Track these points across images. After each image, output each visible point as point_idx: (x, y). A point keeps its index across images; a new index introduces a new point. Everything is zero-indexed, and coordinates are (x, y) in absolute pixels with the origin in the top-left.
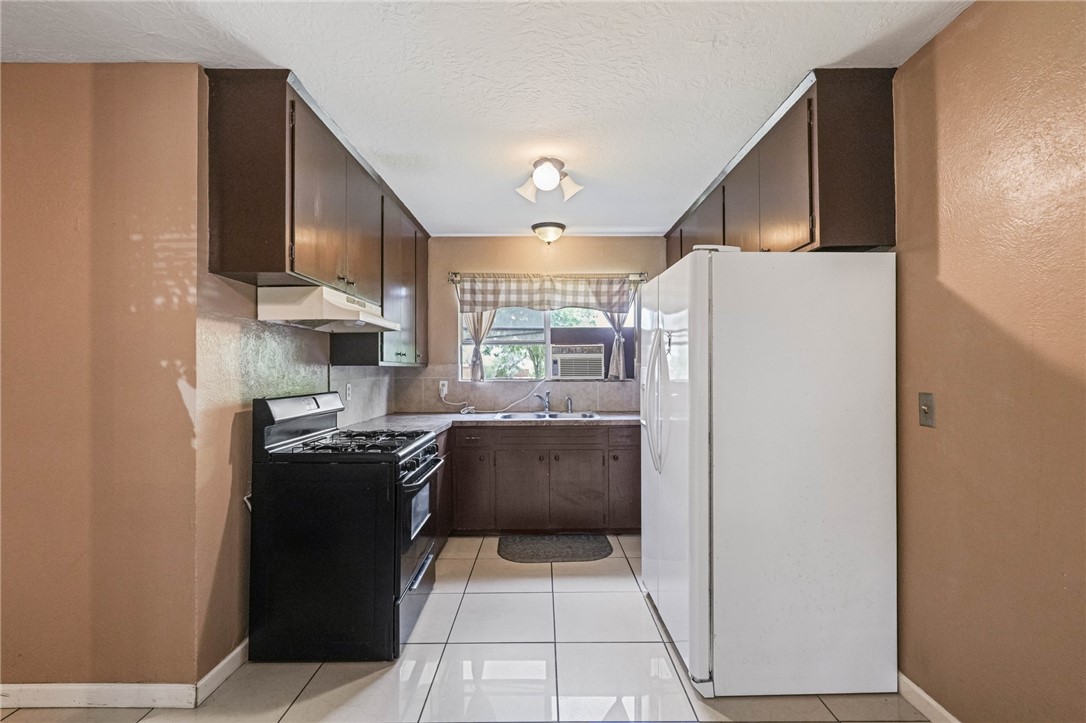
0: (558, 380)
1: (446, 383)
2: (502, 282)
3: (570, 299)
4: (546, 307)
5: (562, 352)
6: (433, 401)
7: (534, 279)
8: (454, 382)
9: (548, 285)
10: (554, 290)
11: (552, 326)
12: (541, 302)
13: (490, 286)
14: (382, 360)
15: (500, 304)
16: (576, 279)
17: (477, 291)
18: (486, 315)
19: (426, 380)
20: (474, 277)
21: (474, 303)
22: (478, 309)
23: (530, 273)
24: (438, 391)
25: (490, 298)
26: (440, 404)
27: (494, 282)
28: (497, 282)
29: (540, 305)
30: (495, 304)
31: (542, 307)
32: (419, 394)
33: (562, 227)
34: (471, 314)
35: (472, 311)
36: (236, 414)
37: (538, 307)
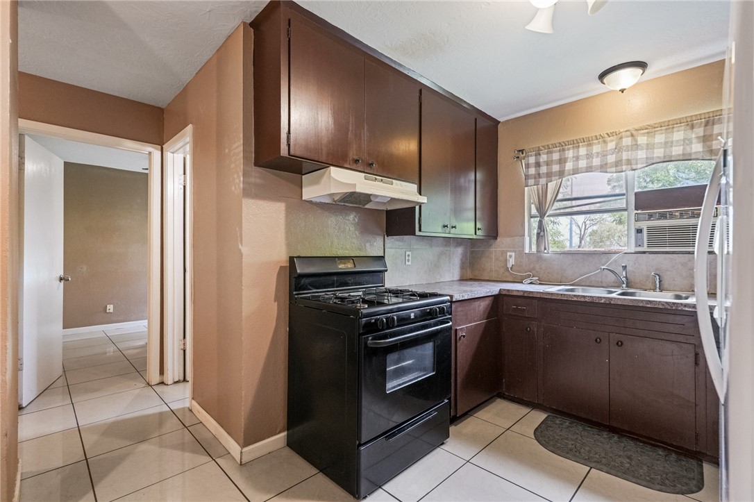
0: (644, 252)
1: (513, 254)
2: (569, 149)
3: (659, 153)
4: (624, 168)
5: (649, 219)
6: (502, 271)
7: (608, 139)
8: (520, 253)
9: (627, 141)
10: (636, 146)
11: (636, 191)
12: (618, 163)
13: (556, 156)
14: (420, 230)
15: (566, 173)
16: (669, 126)
17: (541, 164)
18: (551, 186)
19: (496, 251)
20: (539, 150)
21: (539, 176)
22: (543, 181)
23: (603, 133)
24: (506, 261)
25: (556, 168)
26: (507, 274)
27: (560, 151)
28: (564, 150)
29: (616, 166)
30: (561, 174)
31: (619, 168)
32: (491, 263)
33: (642, 65)
34: (535, 187)
35: (536, 184)
36: (281, 267)
37: (614, 169)
